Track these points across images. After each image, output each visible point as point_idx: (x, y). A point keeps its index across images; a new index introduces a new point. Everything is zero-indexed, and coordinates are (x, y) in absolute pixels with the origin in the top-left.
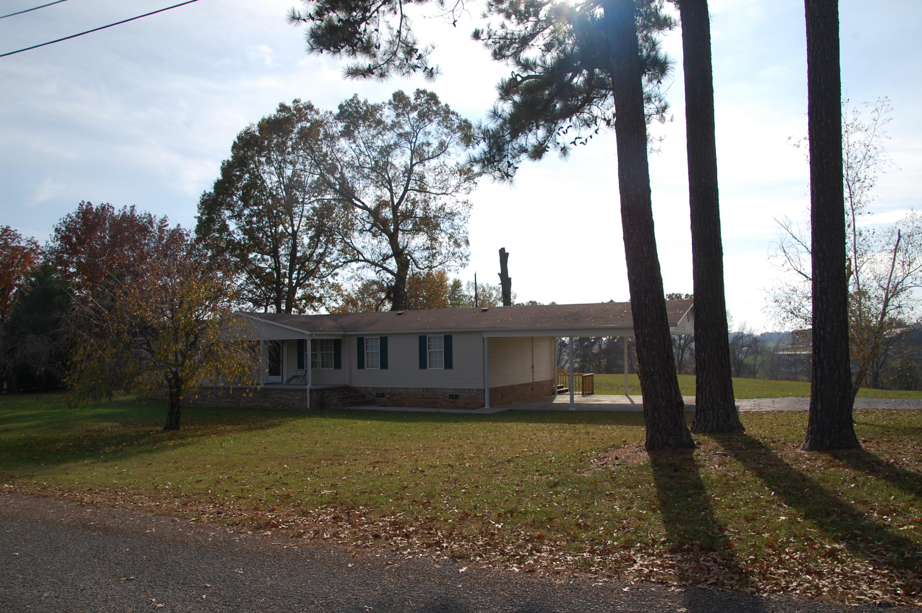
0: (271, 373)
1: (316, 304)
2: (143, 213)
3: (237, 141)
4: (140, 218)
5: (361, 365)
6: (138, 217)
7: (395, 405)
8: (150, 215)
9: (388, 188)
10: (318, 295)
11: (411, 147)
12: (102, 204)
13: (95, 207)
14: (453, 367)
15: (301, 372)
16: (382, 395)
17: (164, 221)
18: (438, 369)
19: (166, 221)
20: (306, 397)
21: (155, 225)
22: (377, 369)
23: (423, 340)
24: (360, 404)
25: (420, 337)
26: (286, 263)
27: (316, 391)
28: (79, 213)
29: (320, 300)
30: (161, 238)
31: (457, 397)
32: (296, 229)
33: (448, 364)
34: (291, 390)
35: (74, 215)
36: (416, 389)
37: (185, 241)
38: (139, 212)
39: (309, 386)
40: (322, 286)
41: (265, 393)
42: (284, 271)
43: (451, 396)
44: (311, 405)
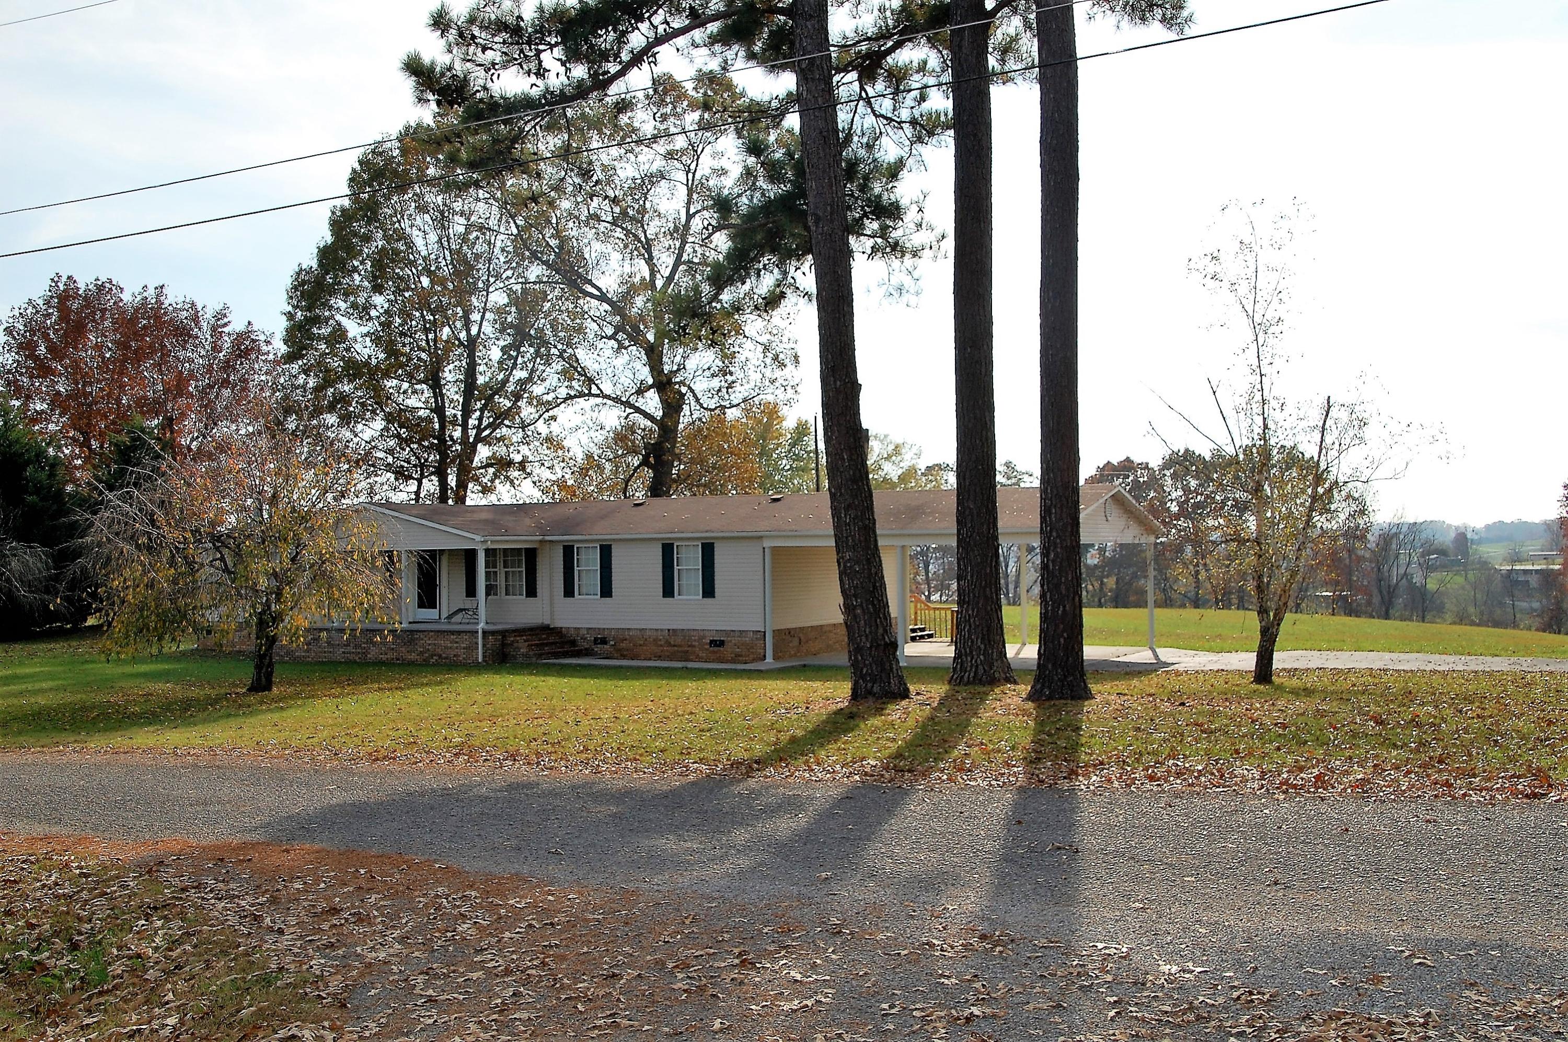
0: (421, 605)
1: (516, 474)
2: (181, 299)
3: (358, 168)
4: (175, 310)
5: (569, 592)
6: (171, 308)
7: (624, 657)
8: (193, 304)
9: (645, 259)
10: (518, 458)
11: (688, 180)
12: (97, 279)
13: (82, 286)
14: (716, 595)
15: (468, 603)
16: (604, 641)
17: (220, 315)
18: (691, 597)
19: (225, 316)
20: (477, 643)
21: (204, 325)
22: (595, 597)
23: (668, 550)
24: (566, 655)
25: (663, 544)
26: (456, 397)
27: (493, 633)
28: (52, 297)
29: (522, 466)
30: (216, 348)
31: (722, 643)
32: (474, 331)
33: (709, 591)
34: (452, 632)
35: (41, 302)
36: (657, 630)
37: (263, 354)
38: (173, 297)
39: (481, 626)
40: (526, 441)
41: (410, 636)
42: (454, 412)
43: (713, 642)
44: (484, 657)
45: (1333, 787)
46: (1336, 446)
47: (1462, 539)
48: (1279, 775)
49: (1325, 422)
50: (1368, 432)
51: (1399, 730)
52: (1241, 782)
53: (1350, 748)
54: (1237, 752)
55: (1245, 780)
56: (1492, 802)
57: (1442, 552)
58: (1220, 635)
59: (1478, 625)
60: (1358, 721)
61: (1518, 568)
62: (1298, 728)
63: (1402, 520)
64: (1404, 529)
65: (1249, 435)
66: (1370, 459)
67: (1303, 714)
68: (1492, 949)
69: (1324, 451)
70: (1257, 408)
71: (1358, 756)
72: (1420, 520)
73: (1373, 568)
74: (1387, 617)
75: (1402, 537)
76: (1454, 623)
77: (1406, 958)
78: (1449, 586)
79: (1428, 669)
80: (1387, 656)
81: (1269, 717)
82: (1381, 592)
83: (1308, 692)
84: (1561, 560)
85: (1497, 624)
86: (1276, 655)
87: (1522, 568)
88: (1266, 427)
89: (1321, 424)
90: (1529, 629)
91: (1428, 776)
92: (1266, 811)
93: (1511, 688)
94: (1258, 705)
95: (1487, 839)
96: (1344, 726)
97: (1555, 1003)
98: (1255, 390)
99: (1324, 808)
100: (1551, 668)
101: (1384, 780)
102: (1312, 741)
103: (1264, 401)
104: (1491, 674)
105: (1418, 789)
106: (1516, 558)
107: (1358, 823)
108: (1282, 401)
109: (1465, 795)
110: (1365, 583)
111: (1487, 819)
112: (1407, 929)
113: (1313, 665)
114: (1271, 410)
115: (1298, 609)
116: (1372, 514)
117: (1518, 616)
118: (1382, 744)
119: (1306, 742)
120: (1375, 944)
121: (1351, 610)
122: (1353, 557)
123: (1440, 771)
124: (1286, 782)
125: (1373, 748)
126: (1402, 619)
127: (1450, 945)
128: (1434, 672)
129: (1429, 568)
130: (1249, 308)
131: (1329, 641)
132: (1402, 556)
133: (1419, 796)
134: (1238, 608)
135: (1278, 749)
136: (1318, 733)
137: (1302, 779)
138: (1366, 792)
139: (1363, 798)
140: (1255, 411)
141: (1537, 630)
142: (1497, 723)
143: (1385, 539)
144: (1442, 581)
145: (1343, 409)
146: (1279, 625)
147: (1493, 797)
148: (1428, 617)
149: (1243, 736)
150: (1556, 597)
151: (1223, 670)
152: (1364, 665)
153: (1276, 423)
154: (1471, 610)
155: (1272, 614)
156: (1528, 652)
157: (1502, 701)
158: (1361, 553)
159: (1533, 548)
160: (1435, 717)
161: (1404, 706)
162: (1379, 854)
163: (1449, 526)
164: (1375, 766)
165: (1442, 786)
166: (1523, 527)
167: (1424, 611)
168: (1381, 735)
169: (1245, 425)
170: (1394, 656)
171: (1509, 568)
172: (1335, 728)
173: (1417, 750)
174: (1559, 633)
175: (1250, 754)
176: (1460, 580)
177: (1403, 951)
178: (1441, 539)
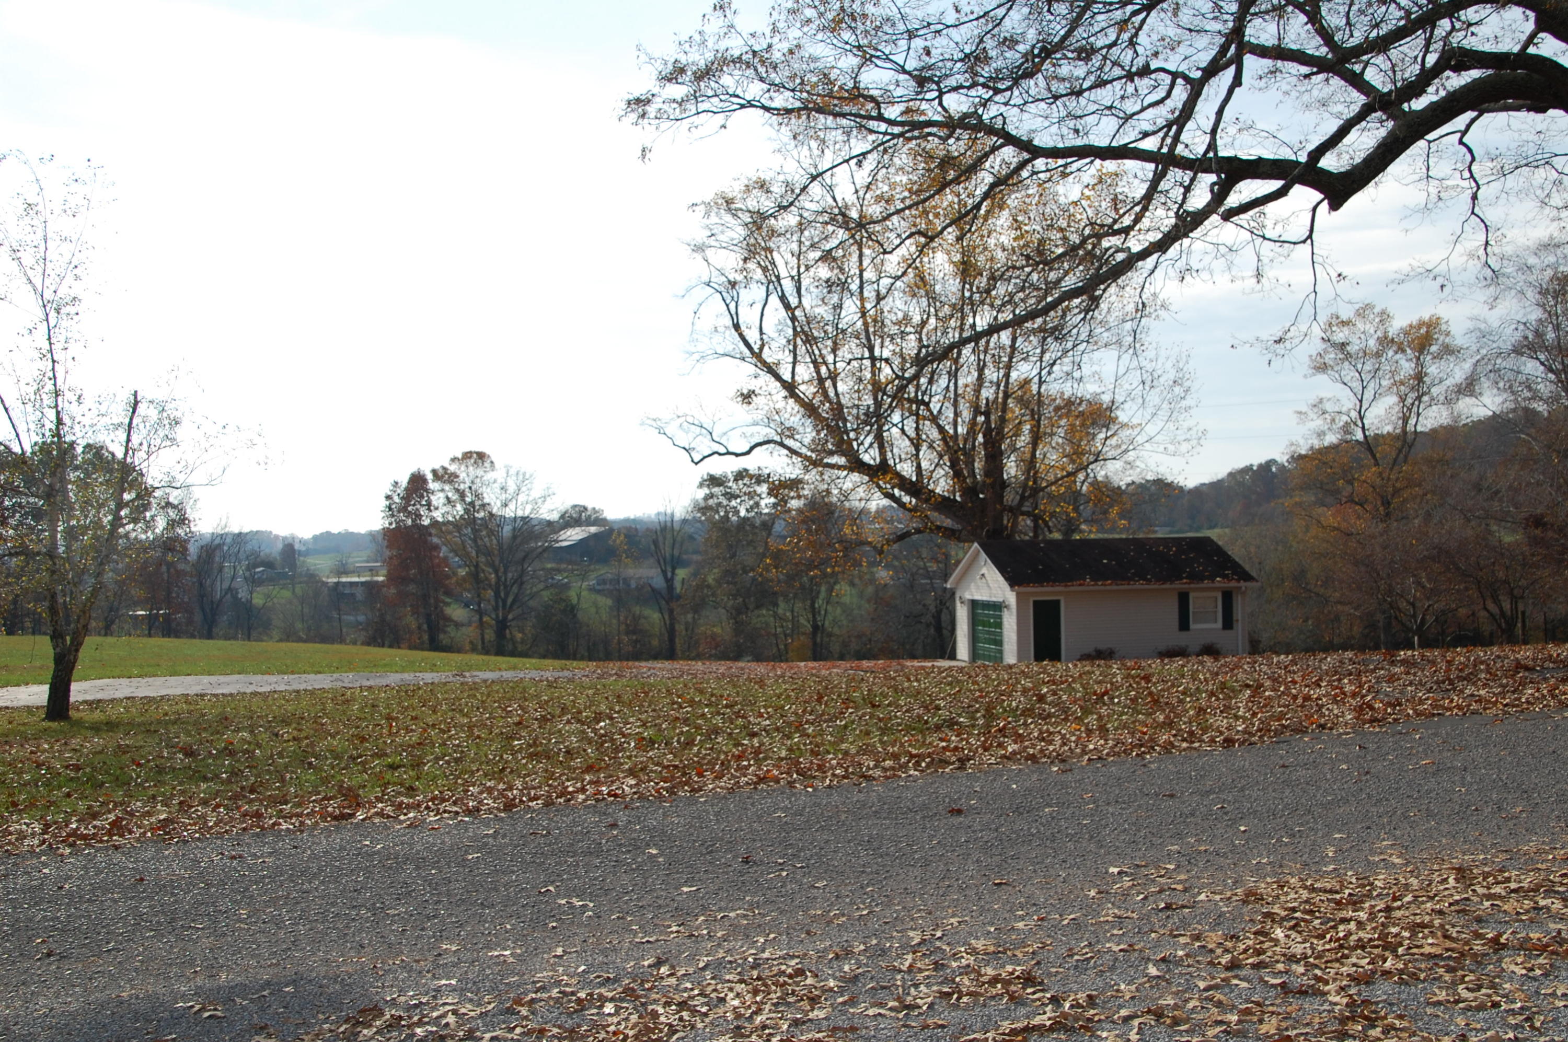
45: (131, 832)
46: (145, 447)
47: (290, 550)
48: (67, 826)
49: (131, 419)
50: (180, 433)
51: (210, 761)
52: (17, 840)
53: (155, 786)
54: (14, 804)
55: (22, 836)
56: (301, 828)
57: (269, 565)
58: (7, 666)
59: (305, 641)
60: (166, 754)
61: (344, 580)
62: (94, 769)
63: (226, 530)
64: (228, 540)
65: (39, 431)
66: (183, 463)
67: (101, 752)
68: (286, 986)
69: (130, 452)
70: (48, 400)
71: (164, 794)
72: (246, 530)
73: (194, 583)
74: (210, 636)
75: (226, 548)
76: (281, 640)
77: (195, 1013)
78: (275, 600)
79: (248, 691)
80: (206, 679)
81: (59, 759)
82: (203, 609)
83: (111, 726)
84: (384, 572)
85: (324, 640)
86: (75, 687)
87: (349, 580)
88: (60, 422)
89: (127, 421)
90: (354, 643)
91: (238, 808)
92: (46, 871)
93: (330, 705)
94: (46, 746)
95: (292, 869)
96: (149, 761)
97: (342, 1029)
98: (46, 379)
99: (118, 857)
100: (368, 683)
101: (190, 818)
102: (110, 782)
103: (57, 394)
104: (312, 692)
105: (226, 824)
106: (342, 570)
107: (156, 869)
108: (79, 392)
109: (274, 824)
110: (186, 600)
111: (295, 847)
112: (199, 981)
113: (119, 695)
114: (66, 404)
115: (107, 631)
116: (192, 525)
117: (344, 630)
118: (190, 778)
119: (103, 783)
120: (161, 1005)
121: (169, 629)
122: (172, 570)
123: (251, 801)
124: (74, 833)
125: (180, 784)
126: (227, 638)
127: (242, 990)
128: (255, 694)
129: (254, 581)
130: (38, 282)
131: (141, 666)
132: (226, 570)
133: (226, 831)
134: (34, 633)
135: (69, 795)
136: (118, 772)
137: (95, 827)
138: (169, 833)
139: (165, 840)
140: (46, 402)
141: (363, 644)
142: (312, 745)
143: (207, 551)
144: (268, 596)
145: (152, 406)
146: (77, 651)
147: (302, 823)
148: (254, 634)
149: (25, 785)
150: (379, 610)
151: (7, 708)
152: (178, 691)
153: (73, 419)
154: (299, 625)
155: (68, 638)
156: (350, 666)
157: (319, 720)
158: (181, 566)
159: (359, 559)
160: (249, 743)
161: (218, 733)
162: (176, 901)
163: (277, 537)
164: (181, 803)
165: (252, 817)
166: (348, 537)
167: (249, 629)
168: (190, 767)
169: (34, 417)
170: (213, 679)
171: (335, 580)
172: (139, 765)
173: (229, 781)
174: (383, 646)
175: (32, 805)
176: (287, 594)
177: (192, 1007)
178: (267, 551)
